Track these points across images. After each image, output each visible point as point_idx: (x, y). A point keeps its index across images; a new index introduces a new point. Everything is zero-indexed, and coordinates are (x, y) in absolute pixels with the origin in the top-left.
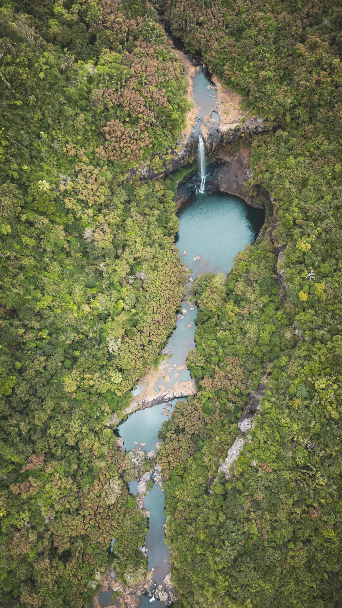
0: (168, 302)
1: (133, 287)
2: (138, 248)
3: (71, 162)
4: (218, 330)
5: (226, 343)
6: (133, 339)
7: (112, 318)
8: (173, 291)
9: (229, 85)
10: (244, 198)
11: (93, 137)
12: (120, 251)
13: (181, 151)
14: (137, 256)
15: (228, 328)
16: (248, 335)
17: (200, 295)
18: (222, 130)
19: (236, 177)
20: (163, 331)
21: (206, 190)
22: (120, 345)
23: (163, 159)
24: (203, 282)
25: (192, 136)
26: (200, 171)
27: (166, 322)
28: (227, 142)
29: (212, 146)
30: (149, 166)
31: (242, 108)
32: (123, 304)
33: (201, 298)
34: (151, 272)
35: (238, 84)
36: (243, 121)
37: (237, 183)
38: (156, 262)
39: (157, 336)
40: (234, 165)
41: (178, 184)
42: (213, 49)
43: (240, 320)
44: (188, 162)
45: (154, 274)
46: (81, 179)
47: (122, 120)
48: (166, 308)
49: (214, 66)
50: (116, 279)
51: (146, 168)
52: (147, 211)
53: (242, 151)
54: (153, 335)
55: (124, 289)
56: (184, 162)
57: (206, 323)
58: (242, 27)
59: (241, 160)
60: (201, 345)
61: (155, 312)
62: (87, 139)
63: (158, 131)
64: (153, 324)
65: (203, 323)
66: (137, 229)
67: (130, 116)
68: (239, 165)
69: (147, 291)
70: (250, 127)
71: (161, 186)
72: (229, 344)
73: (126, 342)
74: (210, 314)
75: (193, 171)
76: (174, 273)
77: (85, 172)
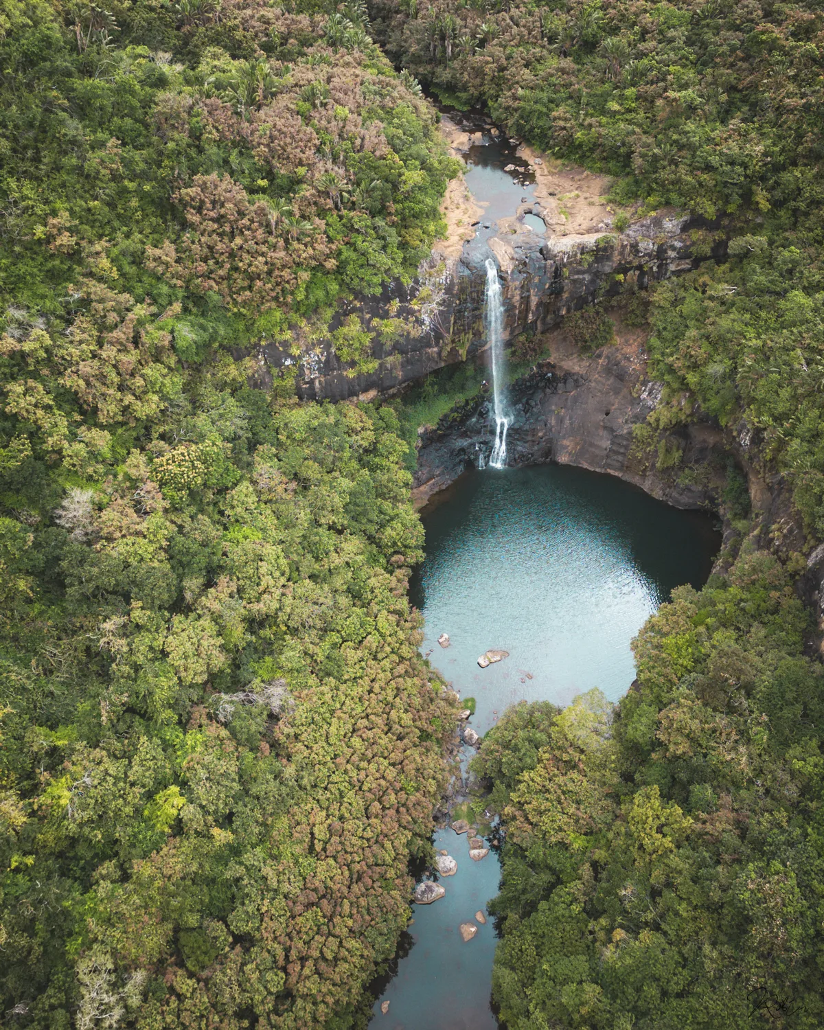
0: (376, 807)
1: (234, 734)
2: (266, 581)
3: (55, 277)
4: (601, 935)
5: (652, 991)
6: (204, 974)
7: (121, 867)
8: (398, 765)
9: (568, 158)
10: (636, 480)
11: (145, 216)
12: (193, 584)
13: (428, 308)
14: (259, 608)
15: (650, 916)
16: (758, 933)
17: (511, 784)
18: (556, 250)
19: (607, 414)
20: (353, 943)
21: (511, 460)
22: (135, 1001)
23: (374, 329)
24: (521, 733)
25: (464, 262)
26: (491, 400)
27: (363, 901)
28: (572, 298)
29: (526, 300)
30: (327, 345)
31: (611, 201)
32: (179, 801)
33: (514, 796)
34: (312, 680)
35: (595, 146)
36: (620, 228)
37: (611, 430)
38: (334, 646)
39: (323, 966)
40: (598, 381)
41: (422, 436)
42: (517, 83)
43: (702, 864)
44: (453, 352)
45: (325, 689)
46: (83, 329)
47: (246, 181)
48: (369, 834)
49: (522, 117)
50: (163, 687)
51: (318, 350)
52: (312, 471)
53: (618, 340)
54: (303, 959)
55: (192, 738)
56: (439, 353)
57: (543, 905)
58: (594, 36)
59: (617, 364)
60: (528, 1014)
61: (318, 847)
62: (124, 219)
63: (356, 219)
64: (309, 905)
65: (531, 908)
66: (271, 521)
67: (270, 175)
68: (612, 380)
69: (289, 757)
70: (642, 246)
71: (365, 418)
72: (664, 994)
73: (172, 990)
74: (559, 861)
75: (467, 403)
76: (404, 695)
77: (101, 306)
